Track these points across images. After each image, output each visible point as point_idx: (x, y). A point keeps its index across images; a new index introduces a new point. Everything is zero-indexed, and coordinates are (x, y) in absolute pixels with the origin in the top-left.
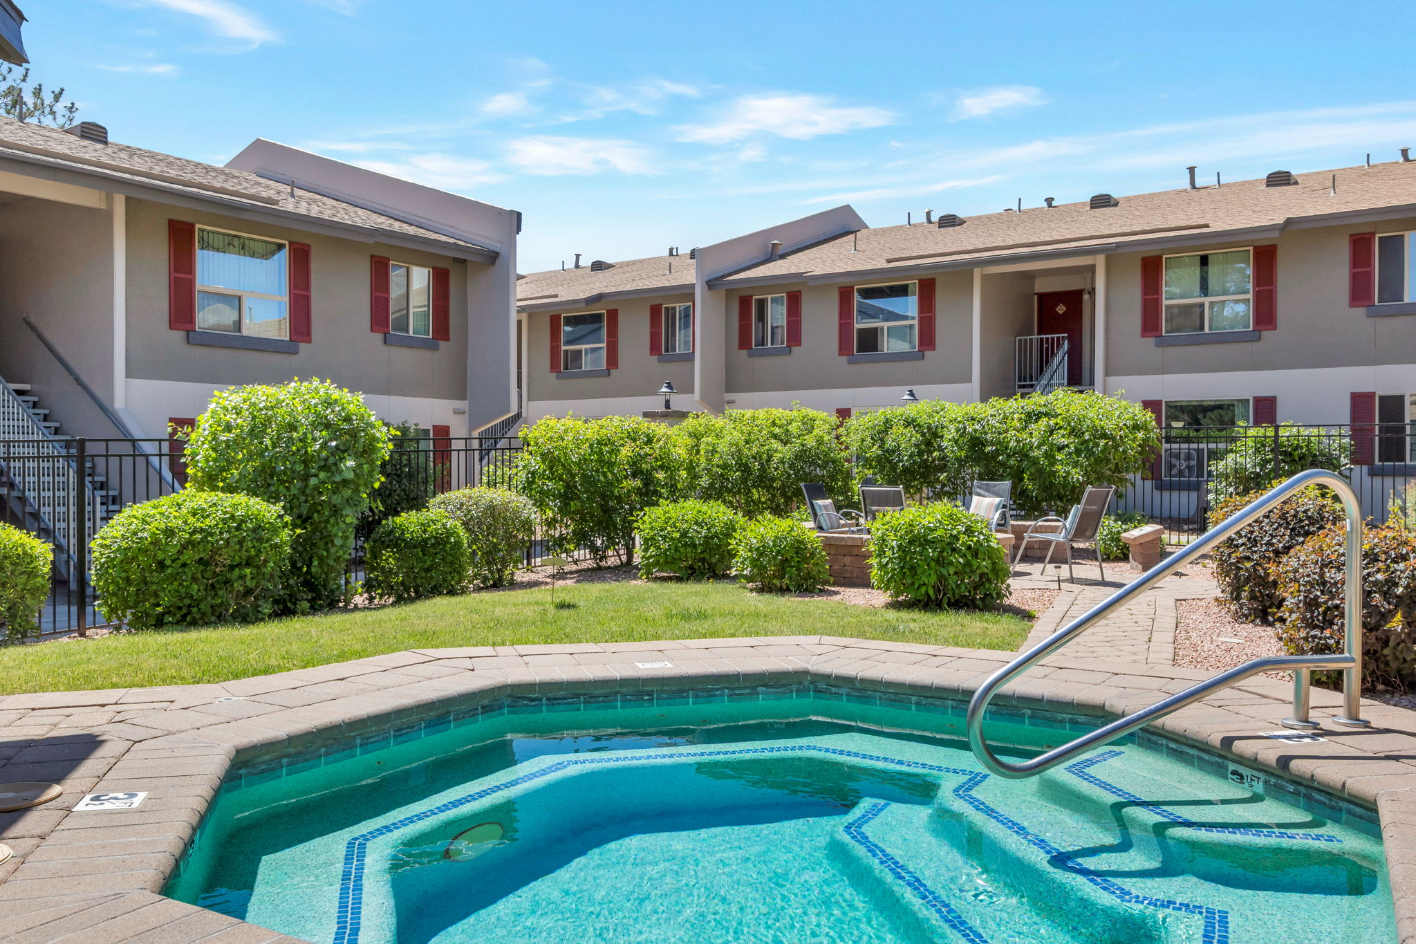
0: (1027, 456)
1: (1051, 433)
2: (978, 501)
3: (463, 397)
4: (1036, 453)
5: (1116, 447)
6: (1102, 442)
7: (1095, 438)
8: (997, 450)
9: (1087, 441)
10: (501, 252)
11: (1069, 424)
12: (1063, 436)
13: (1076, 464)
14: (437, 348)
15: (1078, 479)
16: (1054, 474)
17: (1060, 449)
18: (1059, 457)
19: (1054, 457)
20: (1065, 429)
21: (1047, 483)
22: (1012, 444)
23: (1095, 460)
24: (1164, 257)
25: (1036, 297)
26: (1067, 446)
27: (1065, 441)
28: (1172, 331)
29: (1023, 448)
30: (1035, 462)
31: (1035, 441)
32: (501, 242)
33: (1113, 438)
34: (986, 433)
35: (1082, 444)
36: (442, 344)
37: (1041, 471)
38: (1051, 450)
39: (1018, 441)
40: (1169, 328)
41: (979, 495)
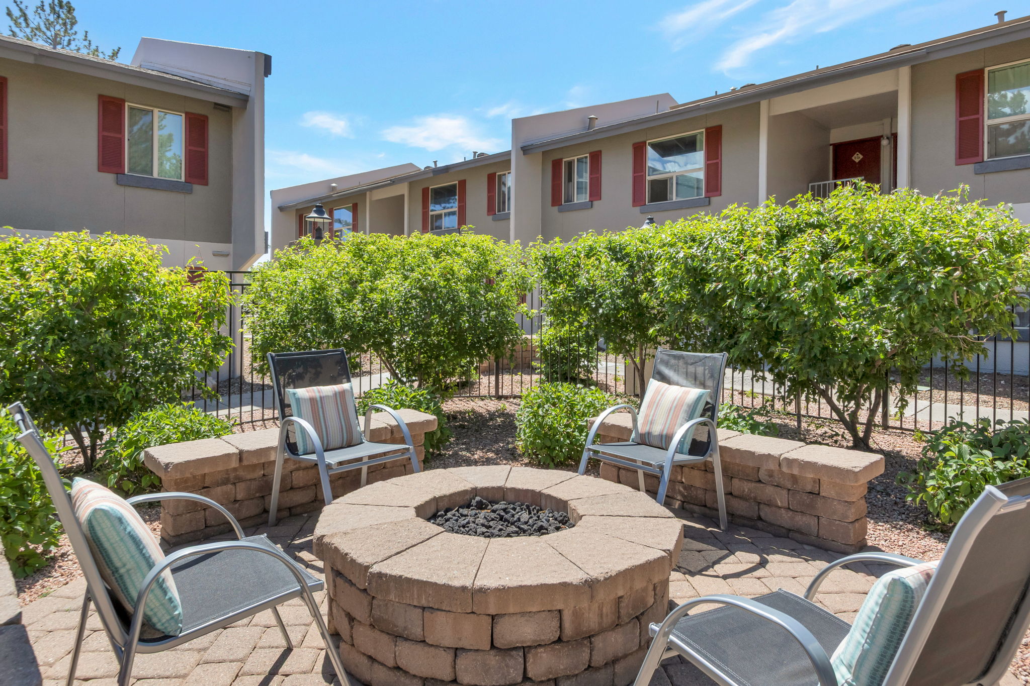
0: (776, 300)
1: (825, 256)
2: (657, 392)
3: (227, 240)
4: (794, 294)
5: (971, 281)
6: (939, 273)
7: (920, 263)
8: (724, 288)
9: (900, 270)
10: (251, 94)
11: (863, 239)
12: (851, 263)
13: (876, 317)
14: (190, 192)
15: (882, 345)
16: (832, 333)
17: (845, 287)
18: (842, 301)
19: (830, 301)
20: (856, 249)
21: (817, 351)
22: (751, 278)
23: (923, 308)
24: (987, 70)
25: (831, 147)
26: (859, 281)
27: (853, 272)
28: (996, 155)
29: (769, 285)
30: (794, 312)
31: (792, 272)
32: (250, 85)
33: (962, 263)
34: (708, 261)
35: (890, 277)
36: (197, 188)
37: (804, 329)
38: (825, 288)
39: (760, 273)
40: (993, 152)
41: (663, 378)
